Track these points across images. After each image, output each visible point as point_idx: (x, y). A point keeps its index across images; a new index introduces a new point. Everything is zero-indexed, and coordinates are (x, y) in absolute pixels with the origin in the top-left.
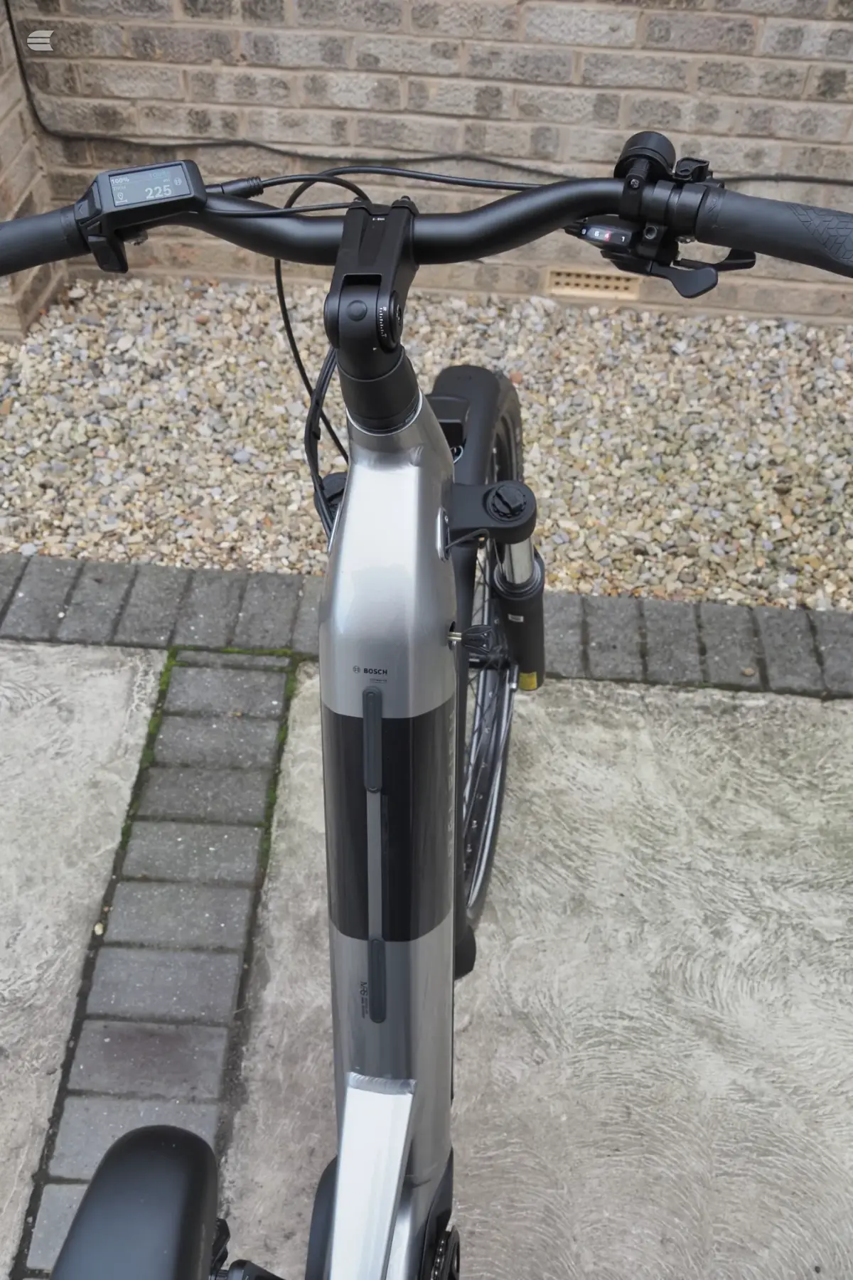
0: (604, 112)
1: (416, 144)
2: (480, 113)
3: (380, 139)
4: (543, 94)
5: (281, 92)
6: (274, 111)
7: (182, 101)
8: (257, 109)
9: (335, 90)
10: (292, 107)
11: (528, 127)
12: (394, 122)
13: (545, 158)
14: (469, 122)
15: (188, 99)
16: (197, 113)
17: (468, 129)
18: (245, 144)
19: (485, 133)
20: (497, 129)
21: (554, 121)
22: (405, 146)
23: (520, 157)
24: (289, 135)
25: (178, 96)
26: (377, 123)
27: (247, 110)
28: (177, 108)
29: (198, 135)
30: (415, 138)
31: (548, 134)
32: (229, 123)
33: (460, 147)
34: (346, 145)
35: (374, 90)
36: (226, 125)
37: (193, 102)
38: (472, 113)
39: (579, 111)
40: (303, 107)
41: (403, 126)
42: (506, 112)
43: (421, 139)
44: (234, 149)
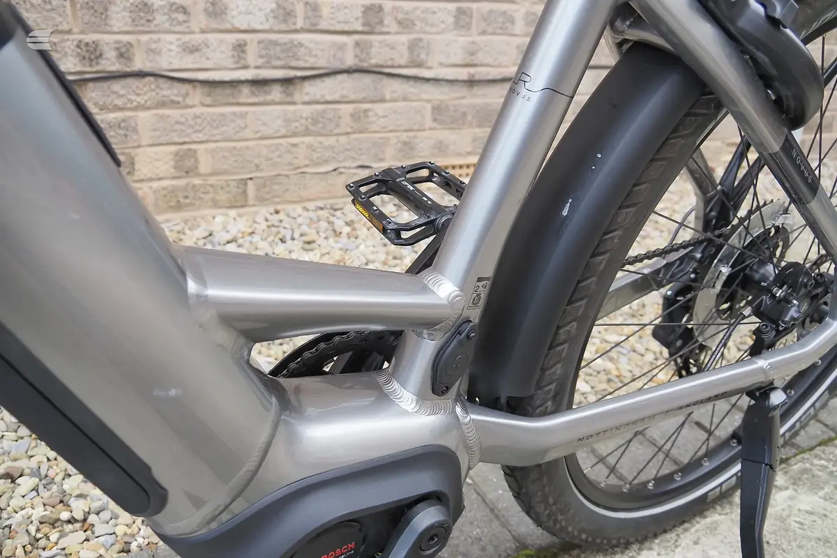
0: (462, 23)
1: (311, 61)
2: (366, 29)
3: (279, 58)
4: (416, 8)
5: (181, 17)
6: (171, 38)
7: (69, 32)
8: (155, 37)
9: (235, 13)
10: (192, 32)
11: (404, 38)
12: (292, 41)
13: (420, 65)
14: (356, 37)
15: (75, 30)
16: (87, 44)
17: (357, 44)
18: (141, 75)
19: (371, 46)
20: (381, 42)
21: (425, 33)
22: (302, 64)
23: (400, 67)
24: (189, 61)
25: (65, 27)
26: (275, 43)
27: (144, 38)
28: (63, 41)
29: (89, 69)
30: (310, 55)
31: (421, 44)
32: (124, 53)
33: (350, 61)
34: (245, 67)
35: (272, 11)
36: (121, 55)
37: (82, 32)
38: (360, 28)
39: (443, 22)
40: (203, 32)
41: (301, 45)
42: (387, 26)
43: (316, 56)
44: (130, 81)
